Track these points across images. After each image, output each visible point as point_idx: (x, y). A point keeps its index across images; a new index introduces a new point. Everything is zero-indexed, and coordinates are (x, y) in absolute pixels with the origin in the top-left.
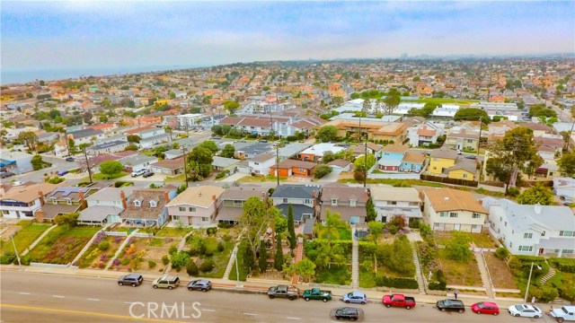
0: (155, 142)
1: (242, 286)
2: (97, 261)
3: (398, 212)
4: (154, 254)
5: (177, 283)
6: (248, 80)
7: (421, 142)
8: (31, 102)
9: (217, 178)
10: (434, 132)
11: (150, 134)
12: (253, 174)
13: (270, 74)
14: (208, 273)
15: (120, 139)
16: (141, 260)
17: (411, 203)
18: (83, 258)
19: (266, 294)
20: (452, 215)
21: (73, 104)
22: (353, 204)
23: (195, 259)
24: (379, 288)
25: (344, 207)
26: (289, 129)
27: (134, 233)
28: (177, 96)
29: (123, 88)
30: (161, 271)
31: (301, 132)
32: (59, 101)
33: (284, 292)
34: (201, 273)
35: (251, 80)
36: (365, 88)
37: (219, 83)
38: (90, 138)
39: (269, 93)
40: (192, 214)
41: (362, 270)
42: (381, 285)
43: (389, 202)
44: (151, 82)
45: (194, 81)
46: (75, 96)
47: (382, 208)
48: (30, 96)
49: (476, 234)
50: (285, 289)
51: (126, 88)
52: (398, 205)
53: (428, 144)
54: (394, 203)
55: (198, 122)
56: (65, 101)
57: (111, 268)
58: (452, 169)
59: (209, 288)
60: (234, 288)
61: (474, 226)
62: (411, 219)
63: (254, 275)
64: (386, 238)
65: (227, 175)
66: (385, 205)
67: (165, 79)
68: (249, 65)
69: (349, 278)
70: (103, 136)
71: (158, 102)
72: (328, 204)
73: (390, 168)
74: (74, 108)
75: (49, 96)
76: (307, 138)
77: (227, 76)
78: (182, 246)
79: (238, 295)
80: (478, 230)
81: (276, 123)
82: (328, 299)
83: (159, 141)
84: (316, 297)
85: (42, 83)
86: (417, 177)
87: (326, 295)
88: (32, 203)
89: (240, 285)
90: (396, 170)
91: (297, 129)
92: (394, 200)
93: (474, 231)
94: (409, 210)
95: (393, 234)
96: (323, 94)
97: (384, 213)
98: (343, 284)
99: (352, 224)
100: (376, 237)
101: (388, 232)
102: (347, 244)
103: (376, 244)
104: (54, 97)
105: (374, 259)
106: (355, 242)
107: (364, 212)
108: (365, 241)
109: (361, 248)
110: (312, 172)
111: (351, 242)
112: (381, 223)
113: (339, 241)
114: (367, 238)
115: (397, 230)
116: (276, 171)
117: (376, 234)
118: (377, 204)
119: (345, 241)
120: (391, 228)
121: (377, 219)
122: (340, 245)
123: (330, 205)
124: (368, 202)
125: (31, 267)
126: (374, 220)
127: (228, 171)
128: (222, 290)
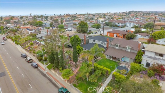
1: (46, 72)
2: (27, 48)
9: (88, 34)
12: (101, 34)
18: (26, 46)
22: (129, 50)
23: (45, 55)
25: (122, 50)
34: (42, 61)
35: (135, 15)
38: (69, 22)
39: (137, 17)
43: (156, 54)
47: (149, 57)
54: (161, 55)
55: (102, 21)
56: (79, 18)
57: (27, 51)
63: (54, 69)
64: (141, 77)
65: (92, 33)
66: (153, 55)
67: (106, 14)
68: (136, 11)
72: (114, 47)
88: (32, 30)
91: (135, 24)
92: (162, 53)
95: (150, 77)
97: (149, 61)
99: (124, 61)
100: (132, 74)
101: (146, 74)
102: (107, 71)
103: (127, 78)
104: (77, 17)
105: (119, 88)
106: (114, 72)
107: (134, 57)
108: (120, 72)
109: (114, 76)
110: (126, 36)
111: (109, 70)
112: (144, 66)
113: (102, 67)
114: (121, 71)
115: (155, 75)
116: (109, 34)
117: (133, 72)
118: (146, 53)
119: (105, 68)
120: (148, 71)
121: (142, 63)
122: (101, 69)
123: (114, 48)
124: (138, 51)
125: (17, 46)
126: (140, 63)
127: (93, 32)
128: (39, 70)
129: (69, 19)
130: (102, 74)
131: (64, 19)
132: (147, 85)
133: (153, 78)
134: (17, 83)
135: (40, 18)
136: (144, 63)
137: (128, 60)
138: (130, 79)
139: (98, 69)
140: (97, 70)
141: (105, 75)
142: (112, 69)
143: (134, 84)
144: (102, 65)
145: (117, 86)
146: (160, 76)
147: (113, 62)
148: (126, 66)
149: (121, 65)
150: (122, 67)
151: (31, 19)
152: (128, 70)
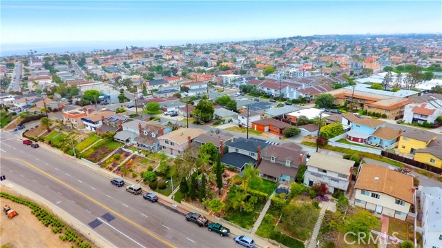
0: (198, 93)
1: (176, 206)
2: (110, 166)
3: (325, 180)
4: (140, 169)
5: (139, 192)
6: (300, 50)
7: (415, 120)
8: (151, 59)
9: (214, 124)
10: (432, 112)
11: (197, 87)
12: (240, 126)
13: (320, 46)
14: (161, 190)
15: (176, 89)
16: (131, 171)
17: (340, 175)
18: (105, 162)
19: (185, 215)
20: (373, 195)
21: (173, 62)
22: (288, 164)
23: (159, 178)
24: (270, 240)
25: (280, 165)
26: (295, 93)
27: (136, 153)
28: (237, 60)
29: (206, 53)
30: (137, 181)
31: (304, 96)
32: (166, 60)
33: (195, 218)
34: (157, 189)
35: (302, 50)
36: (404, 62)
37: (275, 52)
38: (159, 85)
39: (307, 62)
40: (172, 147)
41: (265, 220)
42: (272, 238)
43: (319, 170)
44: (227, 49)
45: (257, 50)
46: (176, 57)
47: (312, 174)
48: (152, 55)
49: (398, 220)
50: (196, 217)
51: (207, 53)
52: (328, 174)
53: (422, 123)
54: (325, 171)
55: (234, 81)
56: (169, 60)
57: (114, 172)
58: (421, 151)
59: (155, 200)
60: (170, 206)
61: (398, 213)
62: (336, 190)
63: (187, 201)
64: (303, 200)
65: (222, 123)
66: (316, 171)
67: (237, 47)
68: (307, 38)
69: (252, 224)
70: (168, 85)
71: (223, 64)
72: (268, 159)
73: (356, 139)
74: (173, 65)
75: (161, 56)
76: (309, 102)
77: (283, 46)
78: (157, 168)
79: (169, 211)
80: (402, 218)
81: (287, 87)
82: (225, 235)
83: (201, 92)
84: (217, 229)
85: (161, 47)
86: (379, 153)
87: (224, 231)
88: (97, 123)
89: (175, 205)
90: (362, 142)
91: (301, 94)
92: (325, 169)
93: (397, 217)
94: (337, 180)
95: (312, 198)
96: (356, 65)
97: (313, 178)
98: (244, 227)
99: (283, 180)
100: (292, 197)
101: (308, 195)
102: (264, 196)
103: (287, 203)
104: (164, 57)
105: (279, 215)
106: (272, 196)
107: (295, 174)
108: (279, 197)
109: (272, 202)
110: (284, 132)
111: (266, 195)
112: (307, 186)
113: (257, 192)
114: (281, 195)
115: (317, 196)
116: (256, 126)
117: (294, 194)
118: (309, 169)
119: (261, 193)
120: (310, 192)
121: (304, 182)
122: (256, 195)
123: (269, 161)
124: (300, 166)
125: (80, 160)
126: (302, 182)
127: (224, 120)
128: (162, 205)
129: (143, 64)
130: (259, 201)
131: (131, 63)
132: (307, 207)
133: (315, 200)
134: (144, 226)
135: (65, 63)
136: (306, 182)
137: (288, 178)
138: (290, 203)
139: (252, 194)
140: (252, 197)
141: (261, 202)
142: (270, 193)
143: (294, 208)
144: (256, 189)
145: (276, 213)
146: (322, 196)
147: (269, 183)
148: (287, 187)
149: (279, 187)
150: (281, 189)
151: (40, 69)
152: (288, 192)
